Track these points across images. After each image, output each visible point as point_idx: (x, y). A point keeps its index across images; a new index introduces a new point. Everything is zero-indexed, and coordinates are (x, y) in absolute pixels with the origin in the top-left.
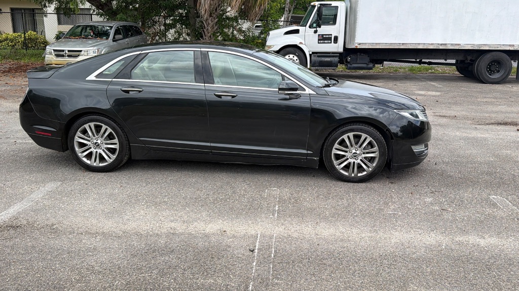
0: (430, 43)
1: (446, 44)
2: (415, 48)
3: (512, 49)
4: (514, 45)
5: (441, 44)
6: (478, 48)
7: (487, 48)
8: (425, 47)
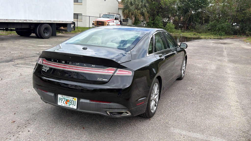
0: (20, 19)
1: (26, 20)
2: (13, 22)
3: (51, 22)
4: (51, 21)
5: (25, 20)
6: (39, 22)
7: (43, 22)
8: (18, 22)
